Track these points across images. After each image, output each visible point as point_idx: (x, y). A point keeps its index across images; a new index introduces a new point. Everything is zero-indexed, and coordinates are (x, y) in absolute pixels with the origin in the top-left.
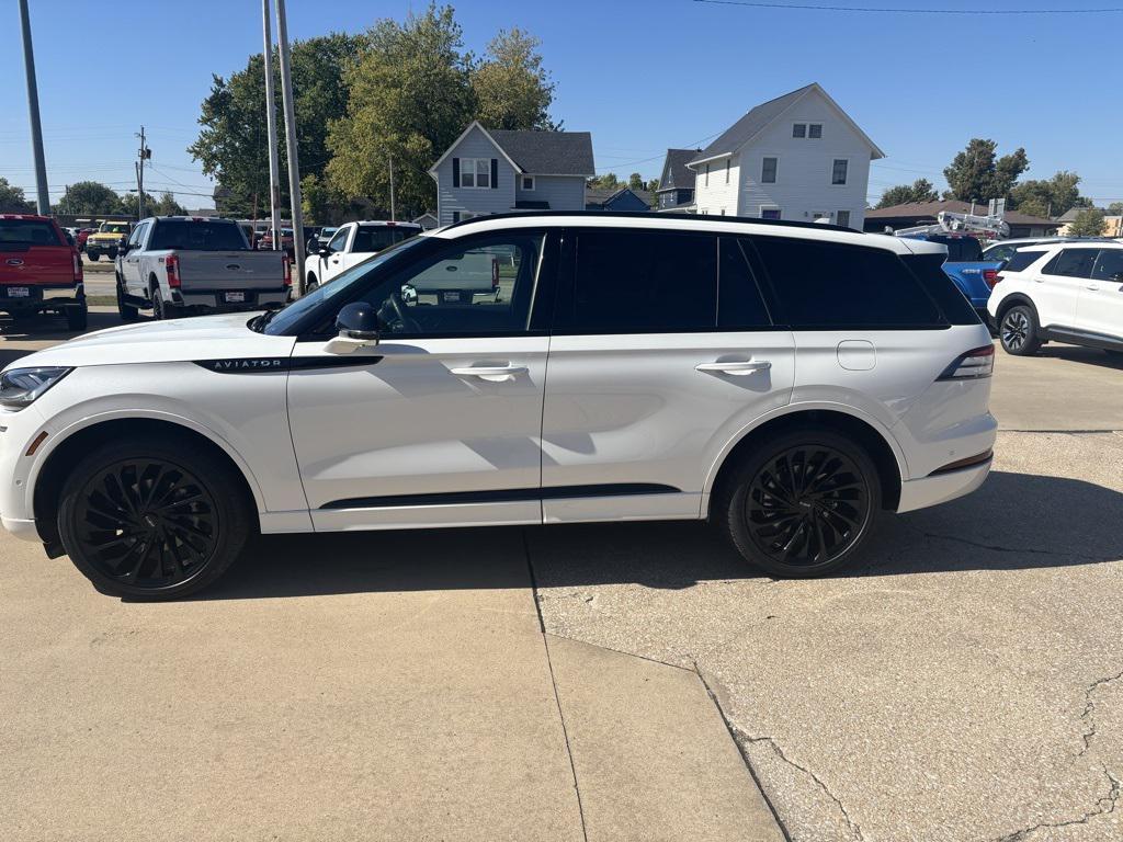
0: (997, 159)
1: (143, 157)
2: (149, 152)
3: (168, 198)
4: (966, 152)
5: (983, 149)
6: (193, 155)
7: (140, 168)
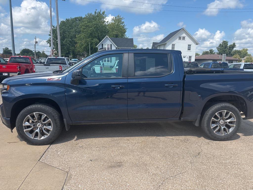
0: (228, 45)
1: (36, 43)
2: (37, 42)
3: (43, 52)
4: (221, 43)
5: (225, 43)
6: (47, 43)
7: (35, 45)
